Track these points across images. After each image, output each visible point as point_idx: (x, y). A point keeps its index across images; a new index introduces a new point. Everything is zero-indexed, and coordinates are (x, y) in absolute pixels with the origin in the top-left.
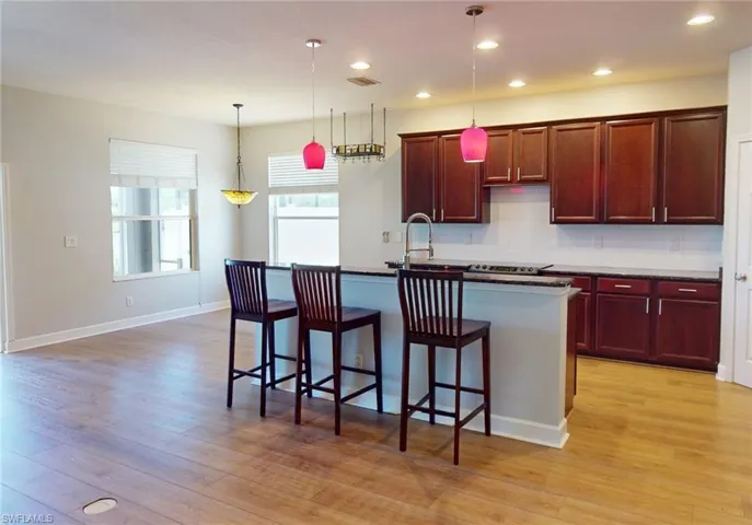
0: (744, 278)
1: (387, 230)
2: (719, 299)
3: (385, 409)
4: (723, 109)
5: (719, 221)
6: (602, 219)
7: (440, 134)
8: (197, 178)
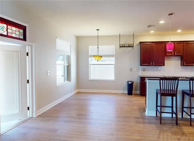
1: (131, 68)
7: (153, 42)
8: (71, 52)
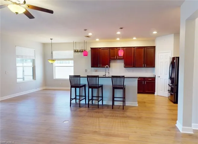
0: (159, 77)
1: (86, 69)
2: (155, 81)
3: (103, 104)
4: (155, 47)
5: (154, 67)
6: (134, 67)
7: (100, 48)
8: (35, 56)
